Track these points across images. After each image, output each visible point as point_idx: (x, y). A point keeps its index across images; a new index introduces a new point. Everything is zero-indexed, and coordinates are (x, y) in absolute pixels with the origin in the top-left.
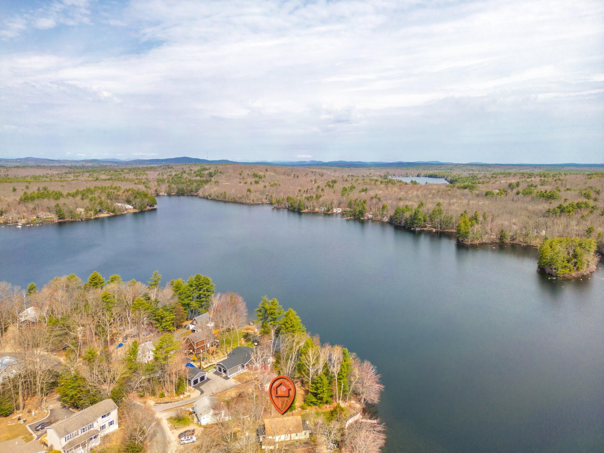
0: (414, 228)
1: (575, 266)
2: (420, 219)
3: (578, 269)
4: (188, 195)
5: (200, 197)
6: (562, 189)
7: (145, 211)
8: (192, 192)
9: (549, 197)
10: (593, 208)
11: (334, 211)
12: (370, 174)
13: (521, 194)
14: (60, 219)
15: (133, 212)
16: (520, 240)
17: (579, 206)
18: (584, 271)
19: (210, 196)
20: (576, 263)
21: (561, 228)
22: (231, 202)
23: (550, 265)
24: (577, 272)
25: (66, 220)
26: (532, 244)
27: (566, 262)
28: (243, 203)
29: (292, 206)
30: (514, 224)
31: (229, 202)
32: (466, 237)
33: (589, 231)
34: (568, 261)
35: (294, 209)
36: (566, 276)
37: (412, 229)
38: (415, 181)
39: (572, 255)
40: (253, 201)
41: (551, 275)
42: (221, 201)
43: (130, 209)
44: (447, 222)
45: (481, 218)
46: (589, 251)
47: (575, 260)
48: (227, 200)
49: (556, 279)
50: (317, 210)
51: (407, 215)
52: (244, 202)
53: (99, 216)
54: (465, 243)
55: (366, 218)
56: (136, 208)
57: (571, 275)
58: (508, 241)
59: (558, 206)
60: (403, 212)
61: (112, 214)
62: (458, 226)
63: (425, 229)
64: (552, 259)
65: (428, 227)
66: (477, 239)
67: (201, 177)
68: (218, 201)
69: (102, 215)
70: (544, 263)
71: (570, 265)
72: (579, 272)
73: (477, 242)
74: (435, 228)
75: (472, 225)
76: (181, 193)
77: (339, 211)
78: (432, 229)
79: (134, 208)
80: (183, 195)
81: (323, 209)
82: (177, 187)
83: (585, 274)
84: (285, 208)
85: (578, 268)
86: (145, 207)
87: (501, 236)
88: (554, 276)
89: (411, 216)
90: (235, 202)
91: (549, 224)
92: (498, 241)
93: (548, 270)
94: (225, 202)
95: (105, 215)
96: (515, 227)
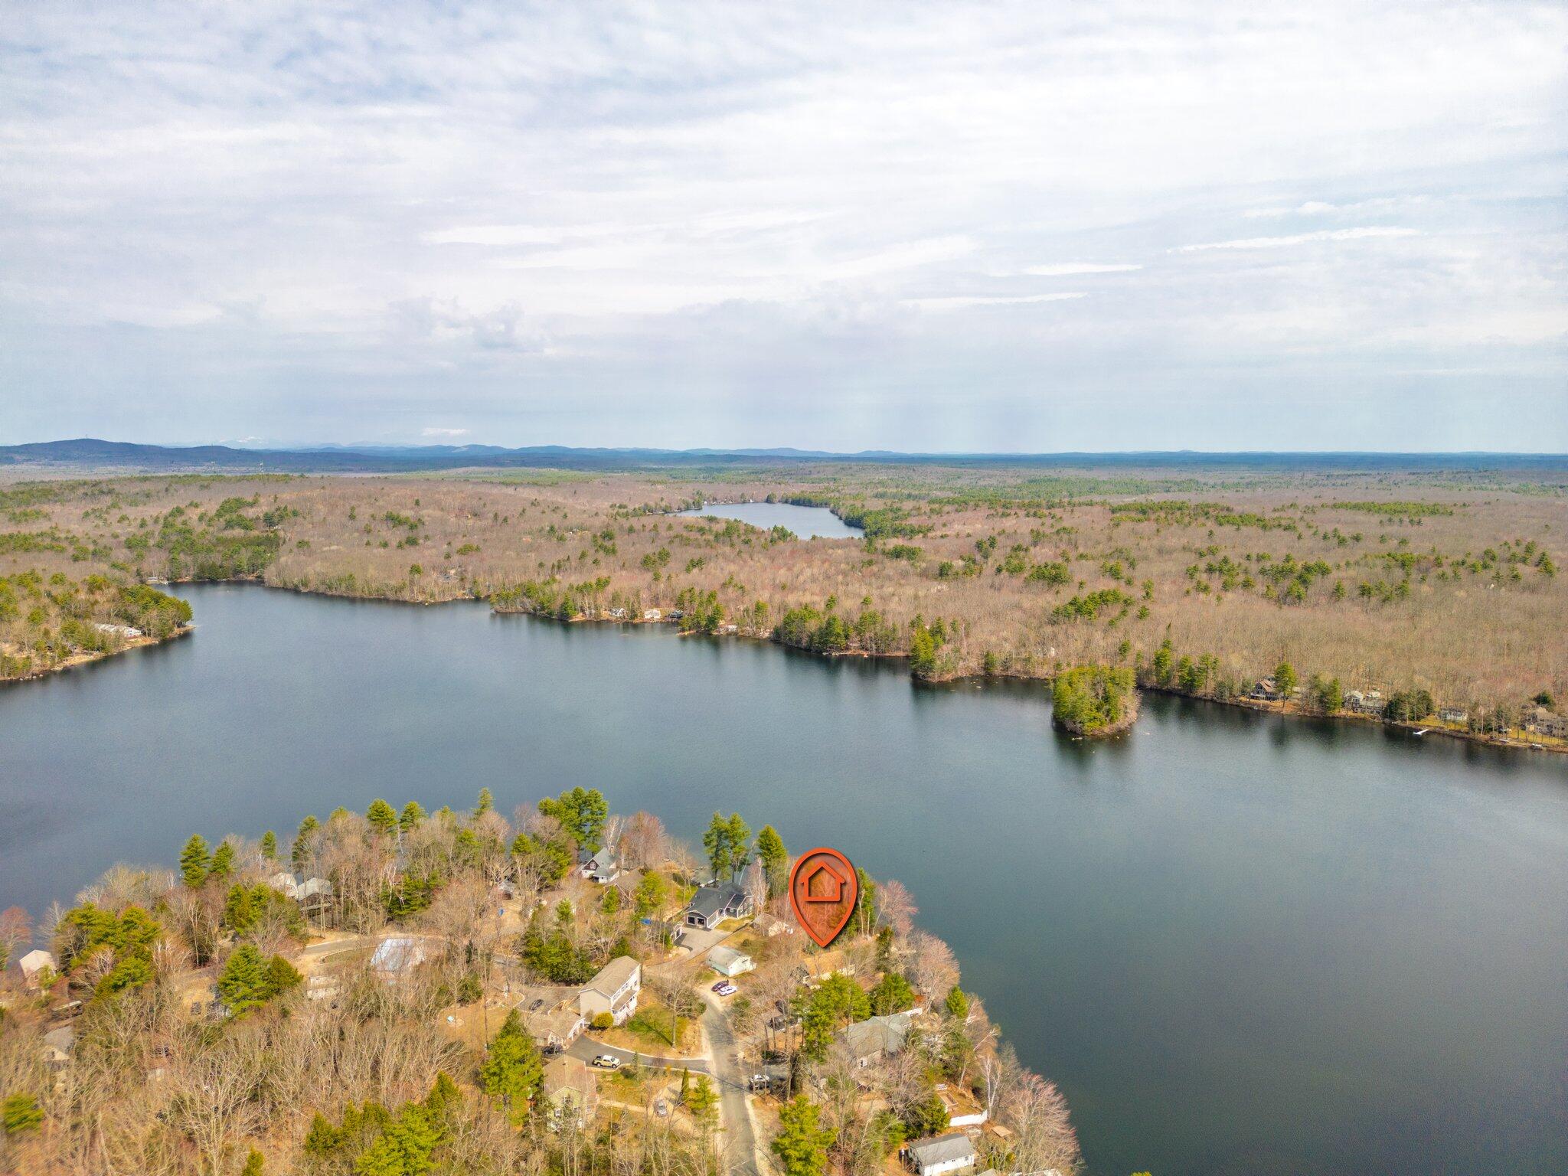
0: (827, 651)
1: (1107, 716)
2: (838, 635)
3: (1112, 720)
4: (228, 583)
5: (274, 589)
6: (1072, 555)
7: (173, 640)
8: (240, 572)
9: (1053, 578)
10: (1125, 601)
11: (646, 617)
12: (662, 499)
13: (1004, 571)
15: (144, 644)
16: (1017, 667)
17: (1103, 598)
18: (1121, 723)
19: (305, 585)
20: (1108, 712)
21: (1079, 645)
22: (369, 600)
23: (1072, 718)
24: (1110, 726)
26: (1037, 676)
27: (1095, 711)
28: (404, 603)
29: (543, 608)
30: (1006, 640)
31: (363, 600)
32: (931, 669)
33: (1123, 649)
34: (1097, 708)
35: (550, 614)
36: (1097, 732)
37: (825, 654)
38: (782, 529)
39: (1102, 697)
40: (432, 595)
41: (1074, 733)
42: (341, 598)
43: (135, 637)
44: (889, 638)
45: (948, 630)
46: (1125, 689)
47: (1107, 707)
48: (356, 594)
49: (1083, 740)
50: (605, 614)
51: (812, 626)
52: (407, 599)
53: (70, 663)
54: (929, 679)
55: (722, 632)
56: (149, 635)
57: (1103, 732)
58: (997, 671)
59: (1070, 600)
60: (803, 619)
61: (96, 655)
62: (914, 649)
63: (848, 653)
64: (1074, 707)
65: (854, 648)
66: (949, 671)
67: (246, 528)
68: (332, 598)
69: (73, 661)
70: (1063, 713)
71: (1100, 715)
72: (1114, 725)
73: (948, 677)
74: (867, 650)
75: (937, 647)
76: (207, 578)
77: (656, 617)
78: (861, 652)
79: (144, 634)
80: (214, 582)
81: (620, 612)
82: (195, 561)
83: (1122, 727)
84: (524, 613)
85: (1112, 718)
86: (171, 630)
87: (987, 663)
88: (1078, 735)
89: (821, 628)
91: (1061, 637)
92: (982, 673)
93: (1069, 725)
95: (79, 659)
96: (1008, 647)
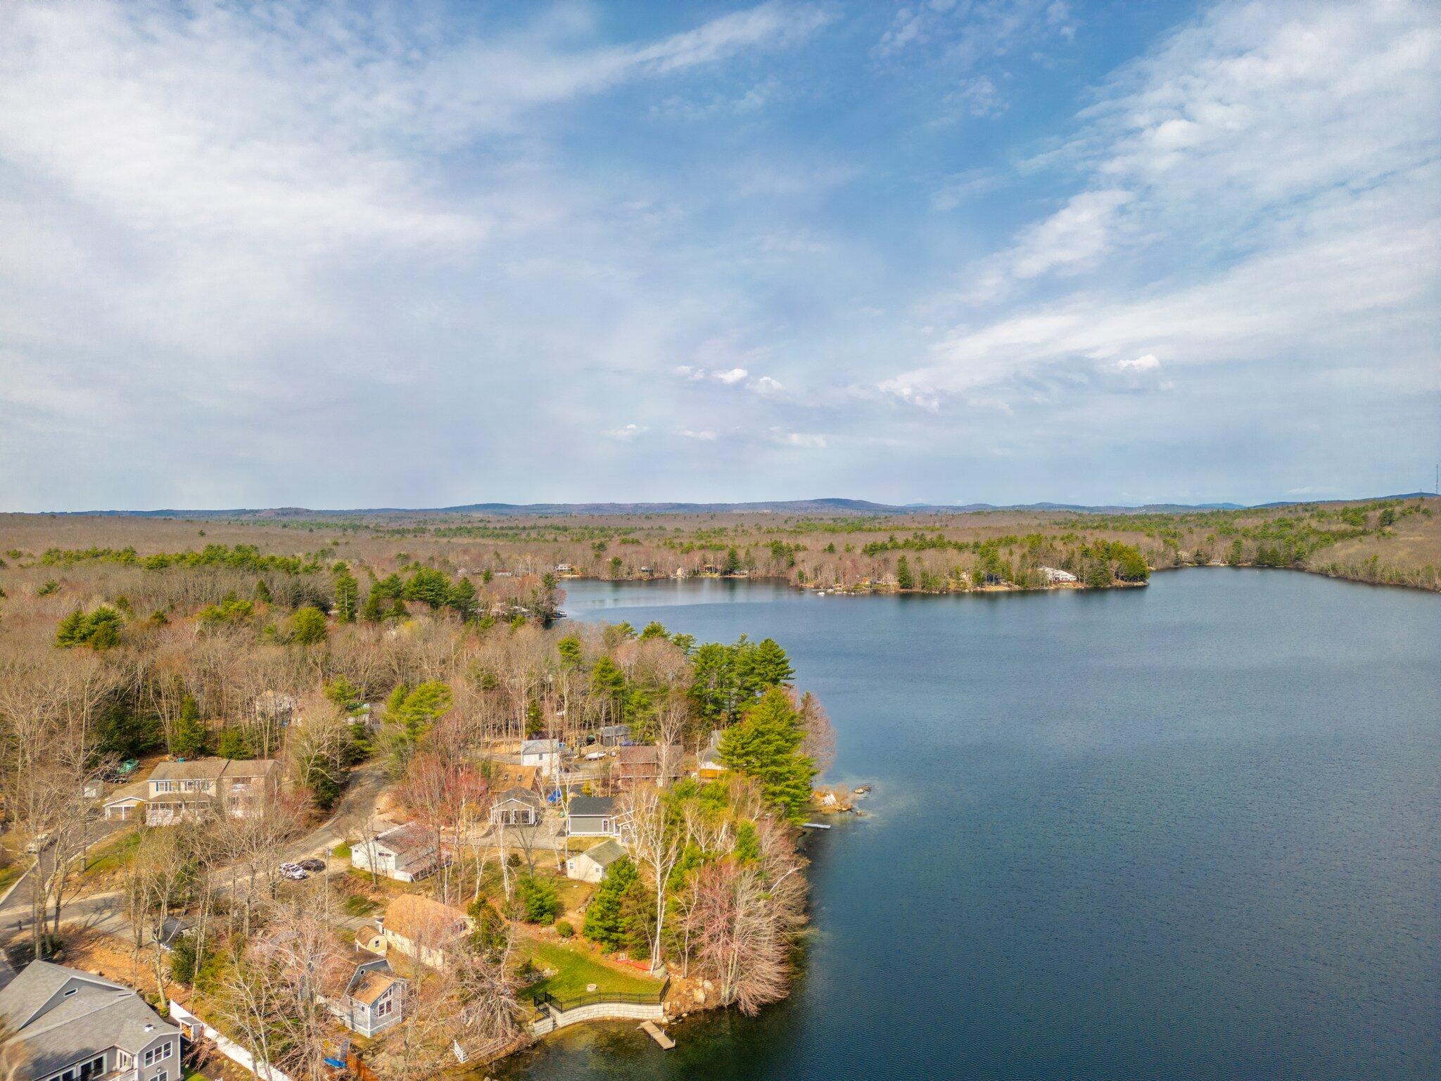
7: (1106, 589)
14: (902, 587)
15: (1075, 587)
19: (1334, 570)
22: (1391, 585)
25: (913, 590)
42: (1366, 582)
43: (1069, 581)
48: (1378, 579)
52: (1426, 585)
53: (984, 589)
56: (1082, 581)
61: (1016, 587)
68: (1355, 581)
69: (992, 588)
76: (1266, 562)
79: (1078, 579)
80: (1273, 566)
82: (1257, 546)
86: (1109, 581)
90: (1402, 585)
94: (1373, 584)
